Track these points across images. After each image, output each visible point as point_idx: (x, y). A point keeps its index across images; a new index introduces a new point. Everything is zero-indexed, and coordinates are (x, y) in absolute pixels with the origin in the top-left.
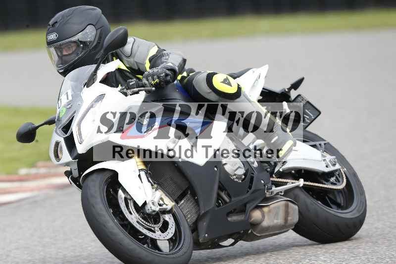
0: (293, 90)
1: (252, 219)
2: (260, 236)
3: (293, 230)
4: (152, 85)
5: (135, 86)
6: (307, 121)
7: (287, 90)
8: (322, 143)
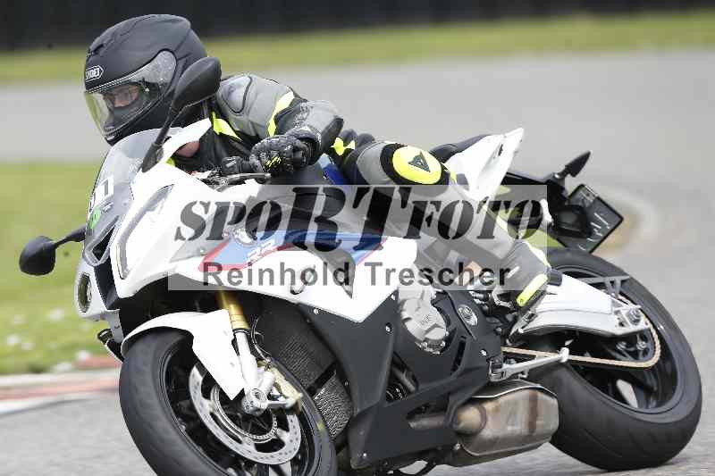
0: (569, 175)
1: (462, 425)
2: (480, 457)
3: (552, 442)
4: (267, 167)
5: (236, 170)
6: (598, 234)
7: (557, 176)
8: (618, 279)
